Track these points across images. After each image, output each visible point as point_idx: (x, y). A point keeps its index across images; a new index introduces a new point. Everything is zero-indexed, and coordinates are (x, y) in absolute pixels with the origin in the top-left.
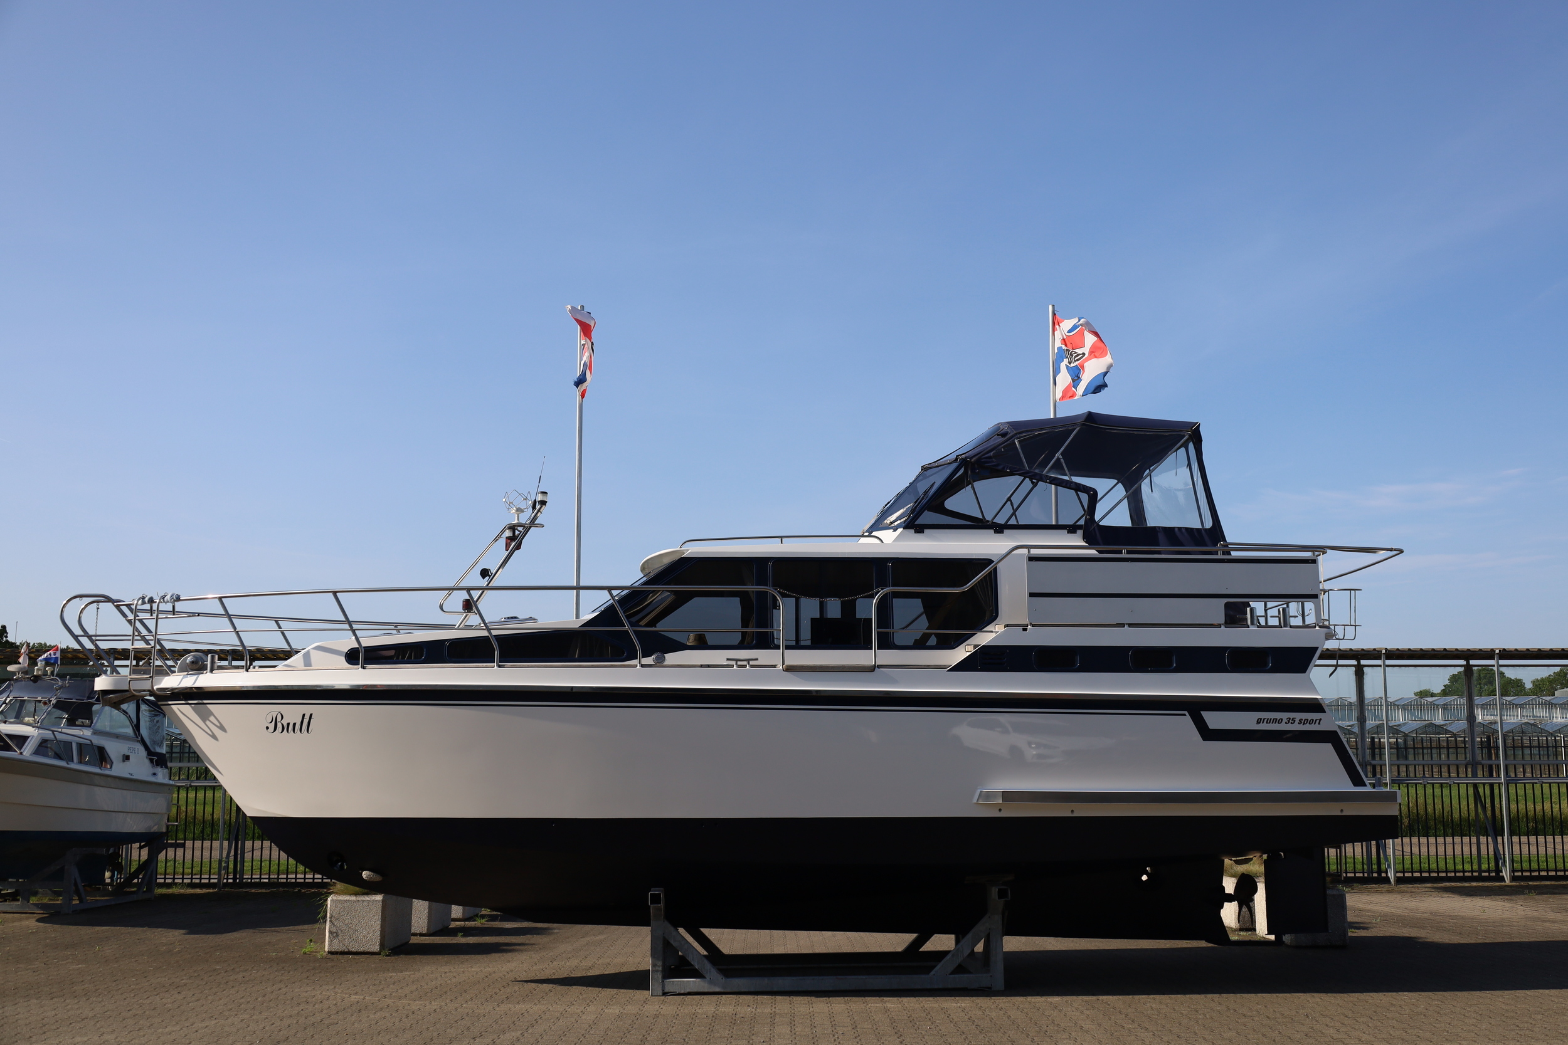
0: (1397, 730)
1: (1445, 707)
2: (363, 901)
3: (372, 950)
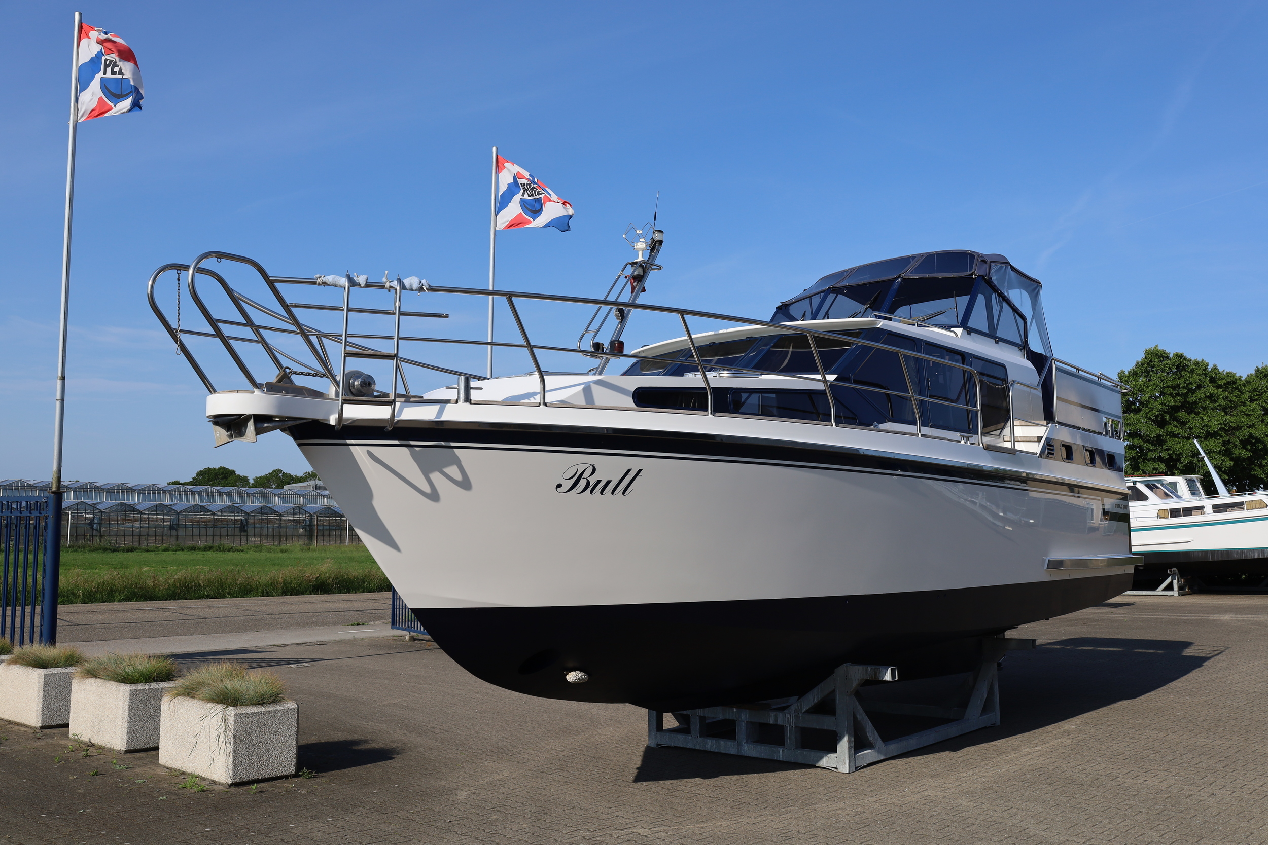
0: (134, 508)
1: (199, 493)
2: (275, 711)
3: (287, 773)
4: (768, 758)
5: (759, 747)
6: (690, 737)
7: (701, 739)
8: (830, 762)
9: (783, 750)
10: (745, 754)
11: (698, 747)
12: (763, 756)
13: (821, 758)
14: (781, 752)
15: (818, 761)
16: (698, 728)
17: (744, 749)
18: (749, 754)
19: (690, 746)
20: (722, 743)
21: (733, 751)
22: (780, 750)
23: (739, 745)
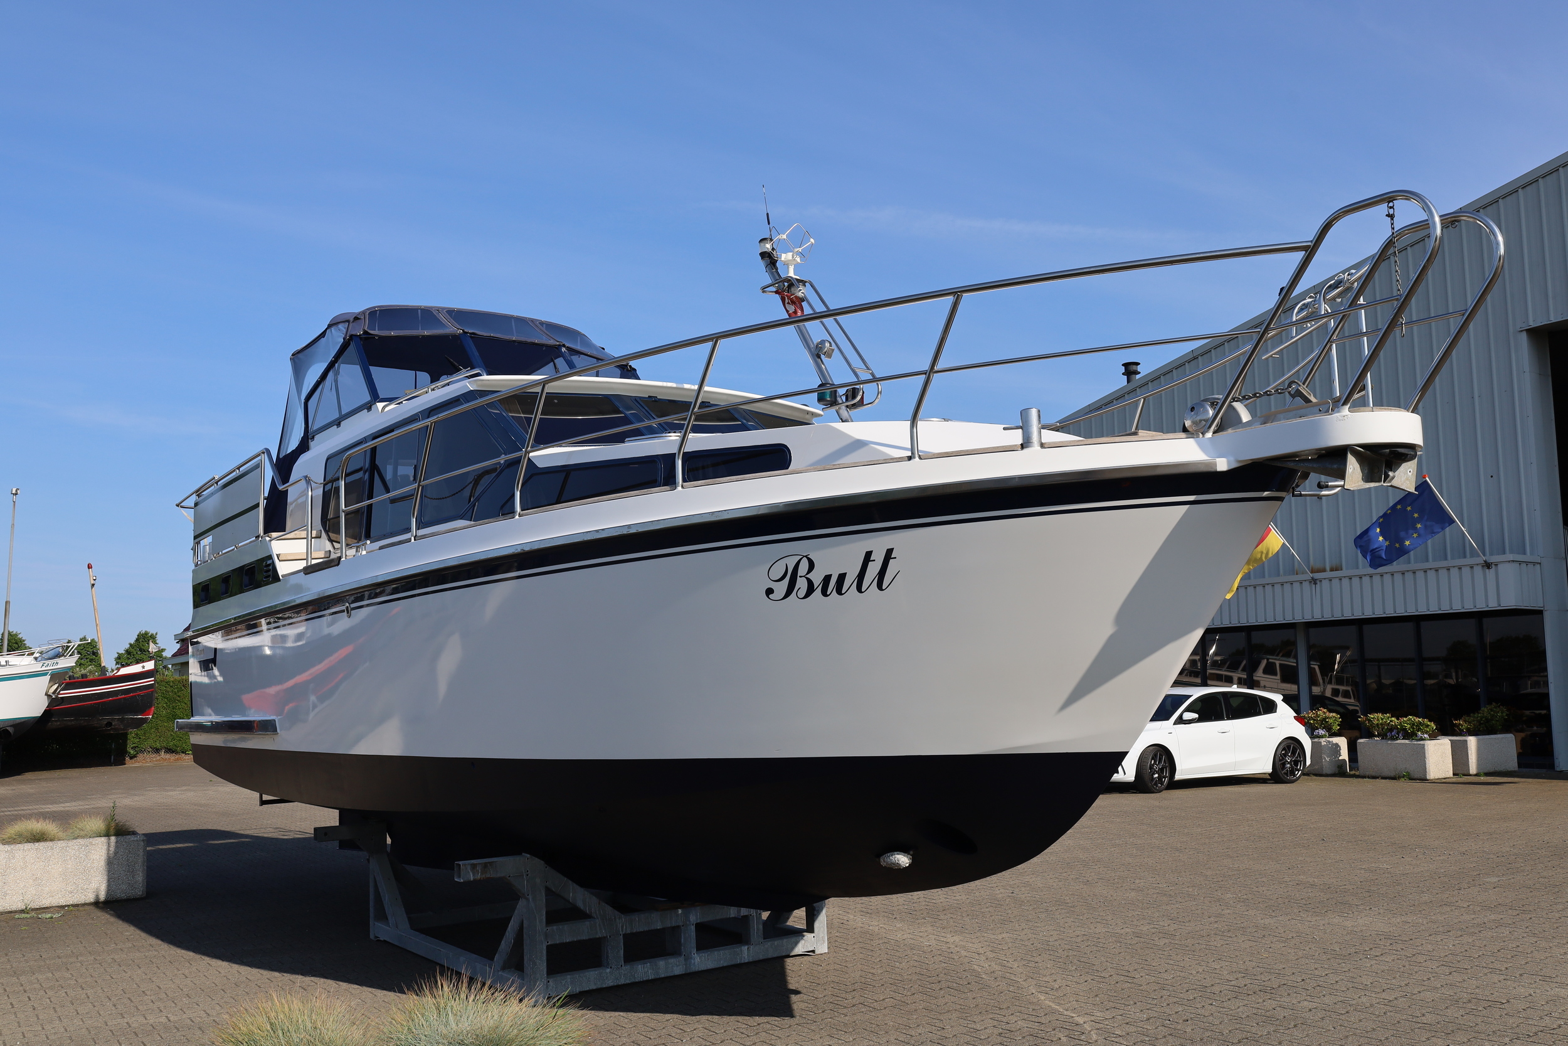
4: (729, 964)
5: (716, 953)
6: (608, 970)
7: (628, 967)
8: (807, 946)
9: (748, 948)
10: (697, 969)
11: (622, 981)
12: (723, 963)
13: (796, 943)
14: (746, 952)
15: (793, 949)
16: (622, 952)
17: (694, 963)
18: (703, 967)
19: (610, 983)
20: (661, 963)
21: (678, 970)
22: (745, 948)
23: (688, 958)
